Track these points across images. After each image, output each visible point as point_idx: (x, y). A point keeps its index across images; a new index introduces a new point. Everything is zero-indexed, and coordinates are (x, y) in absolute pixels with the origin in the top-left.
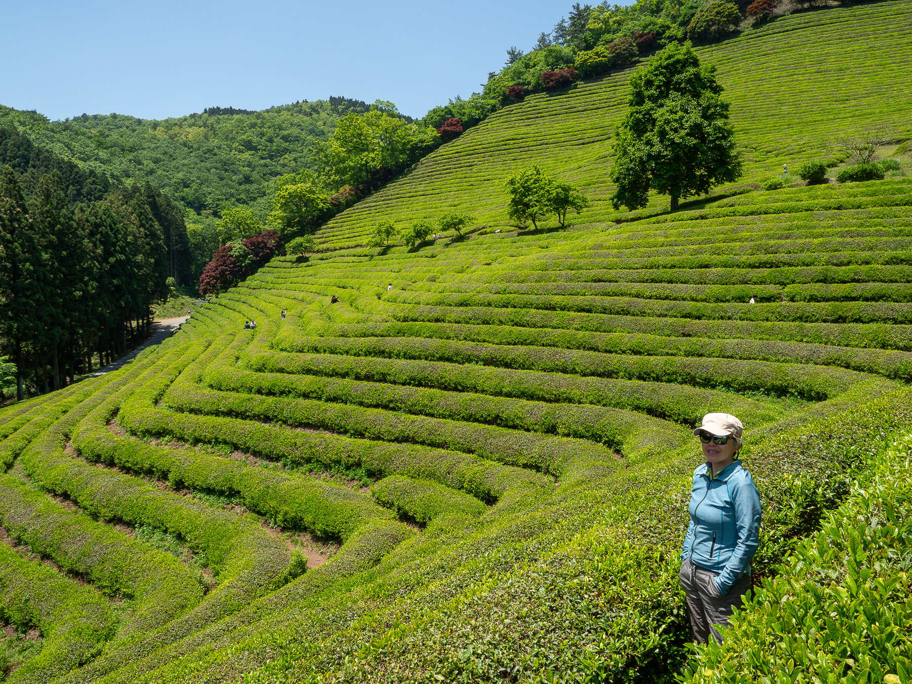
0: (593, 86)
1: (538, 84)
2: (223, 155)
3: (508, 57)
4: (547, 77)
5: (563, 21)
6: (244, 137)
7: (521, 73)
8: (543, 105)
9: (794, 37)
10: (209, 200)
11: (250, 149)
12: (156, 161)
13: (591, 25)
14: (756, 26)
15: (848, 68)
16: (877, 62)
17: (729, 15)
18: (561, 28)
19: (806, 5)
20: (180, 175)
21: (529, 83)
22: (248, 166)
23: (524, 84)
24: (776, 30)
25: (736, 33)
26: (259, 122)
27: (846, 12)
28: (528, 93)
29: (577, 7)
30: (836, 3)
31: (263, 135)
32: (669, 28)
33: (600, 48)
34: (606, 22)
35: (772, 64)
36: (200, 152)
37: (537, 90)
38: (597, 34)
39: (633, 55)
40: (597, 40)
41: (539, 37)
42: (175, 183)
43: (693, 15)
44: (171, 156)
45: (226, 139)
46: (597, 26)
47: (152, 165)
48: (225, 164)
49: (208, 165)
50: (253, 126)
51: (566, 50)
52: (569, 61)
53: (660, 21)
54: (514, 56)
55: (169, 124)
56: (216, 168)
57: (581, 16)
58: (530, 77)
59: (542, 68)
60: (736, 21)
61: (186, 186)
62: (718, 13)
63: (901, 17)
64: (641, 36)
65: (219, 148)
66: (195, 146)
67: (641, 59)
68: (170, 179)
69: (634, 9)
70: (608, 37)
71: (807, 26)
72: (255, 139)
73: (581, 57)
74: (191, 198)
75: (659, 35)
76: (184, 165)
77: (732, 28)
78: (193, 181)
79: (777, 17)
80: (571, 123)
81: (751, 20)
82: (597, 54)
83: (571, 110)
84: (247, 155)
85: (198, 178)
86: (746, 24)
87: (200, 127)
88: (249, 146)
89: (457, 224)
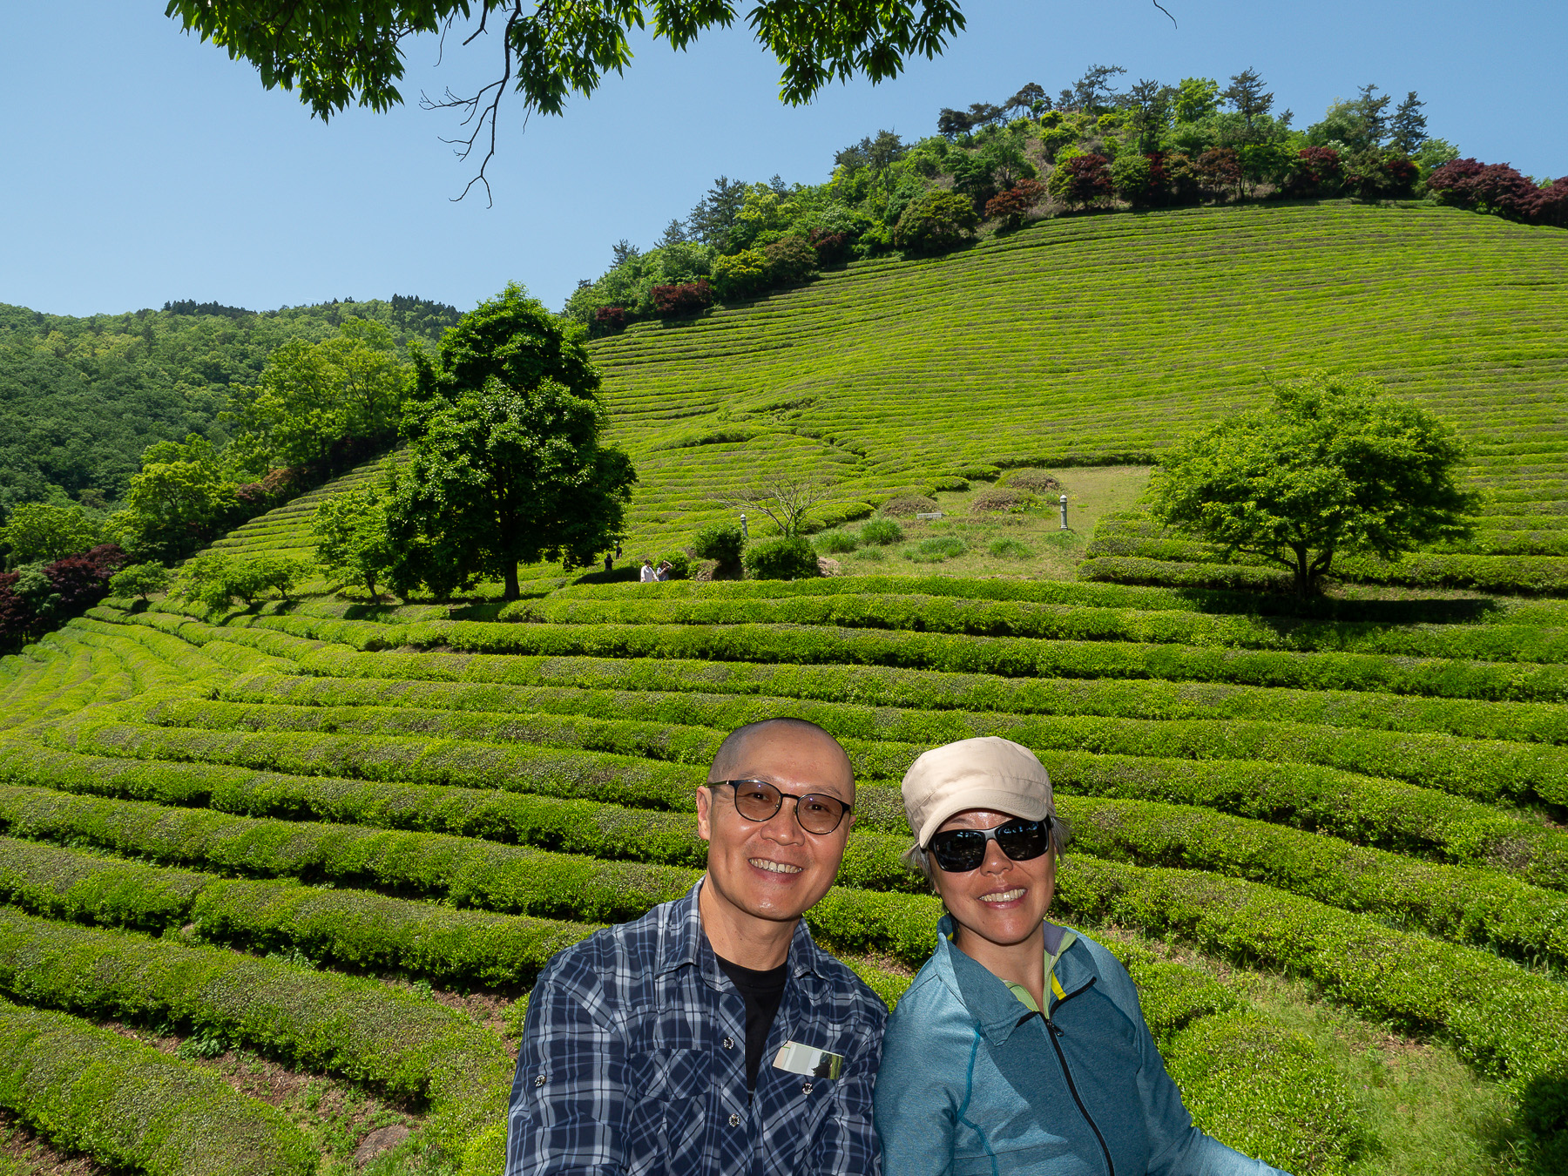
0: (735, 315)
1: (648, 307)
2: (155, 390)
4: (659, 293)
5: (702, 203)
6: (207, 358)
7: (624, 286)
8: (648, 341)
9: (1047, 258)
10: (101, 470)
11: (217, 380)
13: (744, 213)
14: (1001, 233)
15: (1099, 315)
16: (1146, 306)
17: (957, 212)
18: (699, 212)
19: (1080, 206)
20: (50, 423)
21: (634, 303)
22: (204, 410)
23: (625, 304)
24: (1027, 243)
25: (971, 242)
26: (241, 332)
27: (1135, 220)
28: (633, 319)
29: (722, 183)
30: (1127, 205)
31: (244, 355)
32: (870, 225)
33: (754, 253)
34: (769, 209)
35: (999, 299)
36: (110, 382)
37: (645, 315)
38: (754, 228)
39: (808, 267)
40: (752, 238)
41: (667, 226)
42: (35, 436)
43: (904, 207)
44: (44, 387)
45: (172, 359)
46: (754, 215)
48: (157, 405)
49: (120, 405)
50: (228, 339)
51: (700, 251)
52: (702, 269)
53: (857, 214)
54: (623, 252)
55: (72, 327)
56: (135, 412)
57: (729, 197)
58: (639, 293)
59: (659, 278)
60: (969, 222)
61: (60, 442)
62: (938, 208)
63: (1211, 234)
64: (824, 236)
65: (152, 375)
66: (104, 369)
67: (822, 275)
68: (28, 430)
69: (822, 191)
70: (771, 234)
71: (1073, 238)
72: (227, 363)
73: (720, 263)
74: (60, 466)
75: (851, 236)
76: (65, 405)
77: (963, 233)
78: (74, 435)
79: (1034, 221)
80: (678, 377)
81: (996, 223)
82: (745, 262)
83: (689, 355)
84: (206, 392)
85: (88, 429)
86: (986, 231)
87: (136, 335)
88: (214, 374)
89: (281, 579)
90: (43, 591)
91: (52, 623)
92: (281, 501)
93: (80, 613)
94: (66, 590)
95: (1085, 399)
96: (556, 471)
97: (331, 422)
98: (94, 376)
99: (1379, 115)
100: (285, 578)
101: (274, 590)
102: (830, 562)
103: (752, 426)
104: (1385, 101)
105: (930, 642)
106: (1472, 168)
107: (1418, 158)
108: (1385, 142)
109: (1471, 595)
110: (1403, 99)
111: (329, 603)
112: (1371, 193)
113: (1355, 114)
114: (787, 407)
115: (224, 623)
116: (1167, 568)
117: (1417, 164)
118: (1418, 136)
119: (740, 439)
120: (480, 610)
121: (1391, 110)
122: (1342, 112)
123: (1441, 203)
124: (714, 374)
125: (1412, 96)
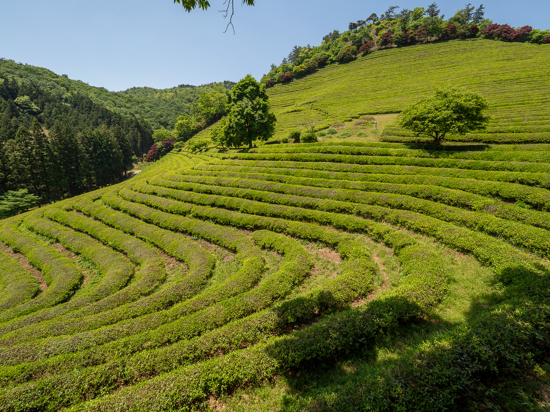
0: (299, 81)
1: (279, 80)
2: (178, 105)
3: (271, 68)
4: (282, 77)
5: (291, 53)
6: (188, 97)
7: (273, 75)
8: (279, 89)
9: (374, 61)
10: (170, 122)
11: (190, 102)
12: (151, 107)
13: (301, 55)
14: (363, 56)
15: (386, 76)
16: (399, 73)
17: (353, 50)
18: (290, 55)
19: (384, 47)
20: (159, 113)
21: (276, 79)
23: (273, 80)
24: (369, 58)
25: (355, 59)
26: (194, 91)
27: (398, 50)
28: (275, 83)
29: (295, 47)
30: (396, 46)
31: (195, 96)
32: (331, 56)
33: (303, 65)
34: (307, 53)
35: (361, 73)
36: (170, 103)
37: (278, 82)
38: (303, 59)
39: (316, 68)
40: (303, 61)
41: (283, 60)
42: (157, 116)
43: (339, 51)
44: (157, 105)
45: (181, 98)
46: (303, 55)
47: (149, 109)
48: (179, 108)
49: (172, 108)
51: (290, 66)
52: (291, 70)
53: (328, 53)
54: (273, 67)
55: (161, 91)
56: (175, 110)
57: (297, 50)
58: (276, 77)
59: (281, 73)
60: (355, 54)
61: (162, 117)
62: (348, 50)
63: (417, 52)
64: (319, 59)
65: (177, 101)
66: (168, 100)
67: (319, 70)
68: (155, 114)
69: (319, 48)
70: (307, 60)
71: (382, 56)
72: (192, 98)
73: (295, 68)
74: (162, 122)
75: (327, 58)
76: (162, 109)
77: (354, 56)
78: (164, 115)
79: (371, 52)
80: (286, 97)
81: (362, 53)
82: (301, 67)
83: (288, 91)
84: (188, 105)
85: (167, 114)
86: (359, 56)
87: (173, 93)
88: (189, 101)
89: (205, 144)
90: (162, 148)
91: (164, 154)
92: (205, 128)
93: (169, 152)
94: (166, 147)
95: (382, 98)
96: (259, 119)
97: (213, 110)
99: (471, 13)
100: (206, 144)
101: (204, 147)
102: (320, 139)
103: (302, 108)
104: (473, 8)
105: (343, 156)
106: (495, 26)
107: (480, 25)
108: (470, 21)
109: (481, 144)
110: (477, 7)
111: (215, 149)
112: (464, 37)
113: (463, 13)
114: (310, 103)
115: (195, 154)
116: (401, 138)
117: (479, 27)
118: (481, 18)
119: (299, 111)
120: (244, 151)
121: (474, 11)
122: (459, 13)
123: (484, 38)
124: (294, 96)
125: (481, 6)
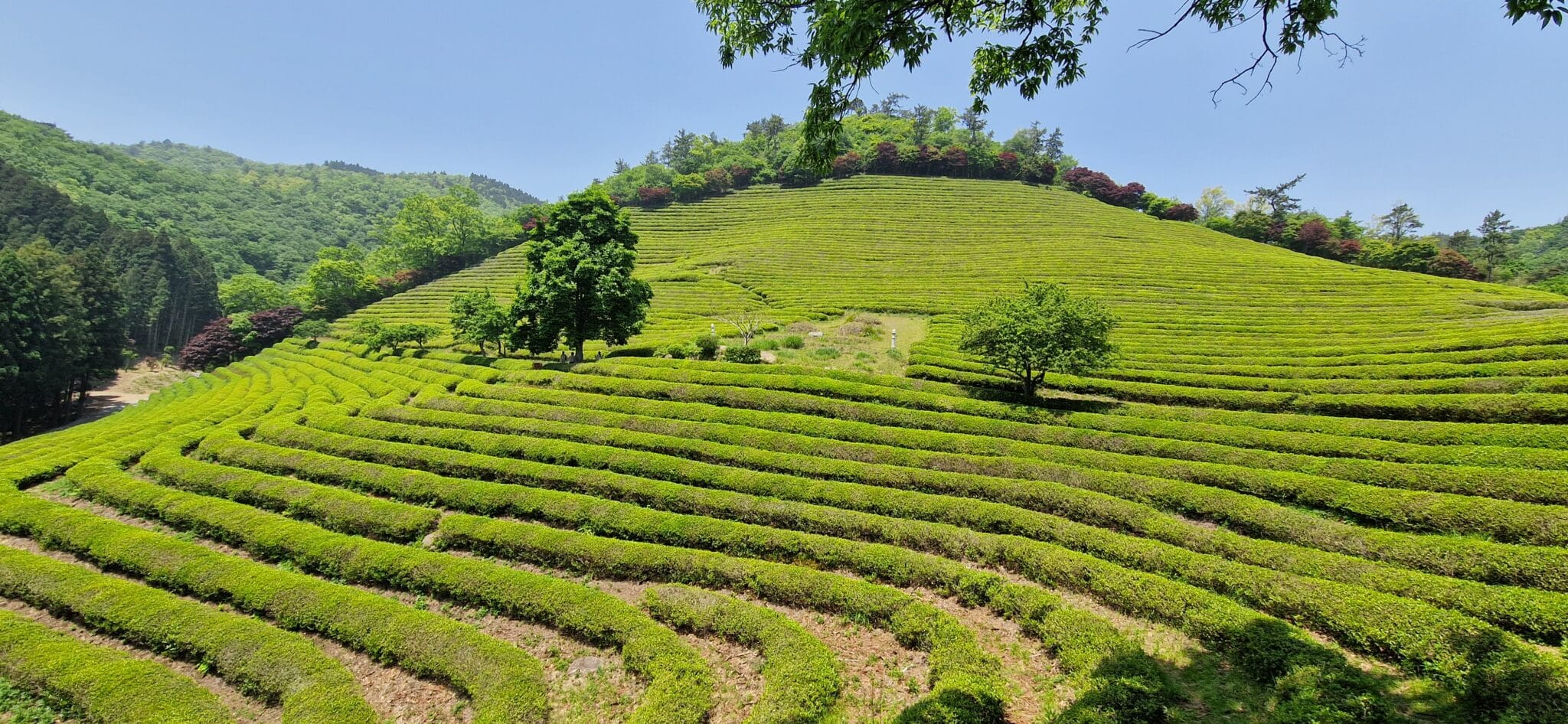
0: (683, 208)
1: (635, 198)
2: (317, 213)
3: (615, 167)
4: (641, 191)
5: (670, 143)
6: (353, 198)
7: (622, 185)
8: (633, 218)
9: (860, 196)
10: (280, 259)
11: (356, 211)
12: (220, 206)
13: (694, 151)
18: (668, 148)
19: (882, 169)
20: (248, 227)
22: (349, 229)
23: (621, 195)
24: (847, 186)
25: (817, 183)
28: (625, 203)
29: (682, 133)
31: (376, 198)
32: (763, 167)
33: (698, 175)
34: (707, 151)
36: (289, 206)
37: (633, 203)
38: (699, 161)
39: (726, 186)
40: (697, 166)
41: (647, 154)
42: (238, 234)
43: (784, 159)
44: (245, 203)
45: (329, 196)
46: (699, 153)
47: (211, 210)
48: (318, 222)
49: (294, 220)
50: (367, 188)
51: (667, 169)
52: (668, 181)
53: (757, 161)
54: (621, 167)
55: (264, 171)
56: (305, 226)
57: (685, 141)
58: (630, 190)
59: (642, 183)
64: (737, 170)
65: (316, 204)
67: (735, 191)
68: (233, 229)
69: (738, 145)
70: (708, 165)
71: (873, 186)
72: (364, 202)
73: (678, 179)
74: (253, 254)
76: (259, 216)
78: (264, 235)
80: (651, 241)
82: (693, 179)
83: (658, 228)
84: (350, 218)
85: (272, 233)
87: (306, 179)
88: (355, 208)
89: (420, 336)
90: (247, 329)
91: (249, 351)
92: (404, 289)
93: (270, 345)
94: (261, 331)
97: (439, 244)
98: (278, 201)
99: (1041, 138)
102: (768, 356)
103: (699, 273)
104: (1044, 131)
106: (1085, 172)
107: (1058, 163)
108: (1042, 153)
110: (1053, 132)
111: (448, 353)
112: (1032, 179)
113: (1028, 136)
114: (718, 264)
115: (379, 359)
117: (1057, 167)
118: (1059, 151)
121: (1046, 137)
122: (1022, 134)
123: (1068, 189)
125: (1057, 130)
